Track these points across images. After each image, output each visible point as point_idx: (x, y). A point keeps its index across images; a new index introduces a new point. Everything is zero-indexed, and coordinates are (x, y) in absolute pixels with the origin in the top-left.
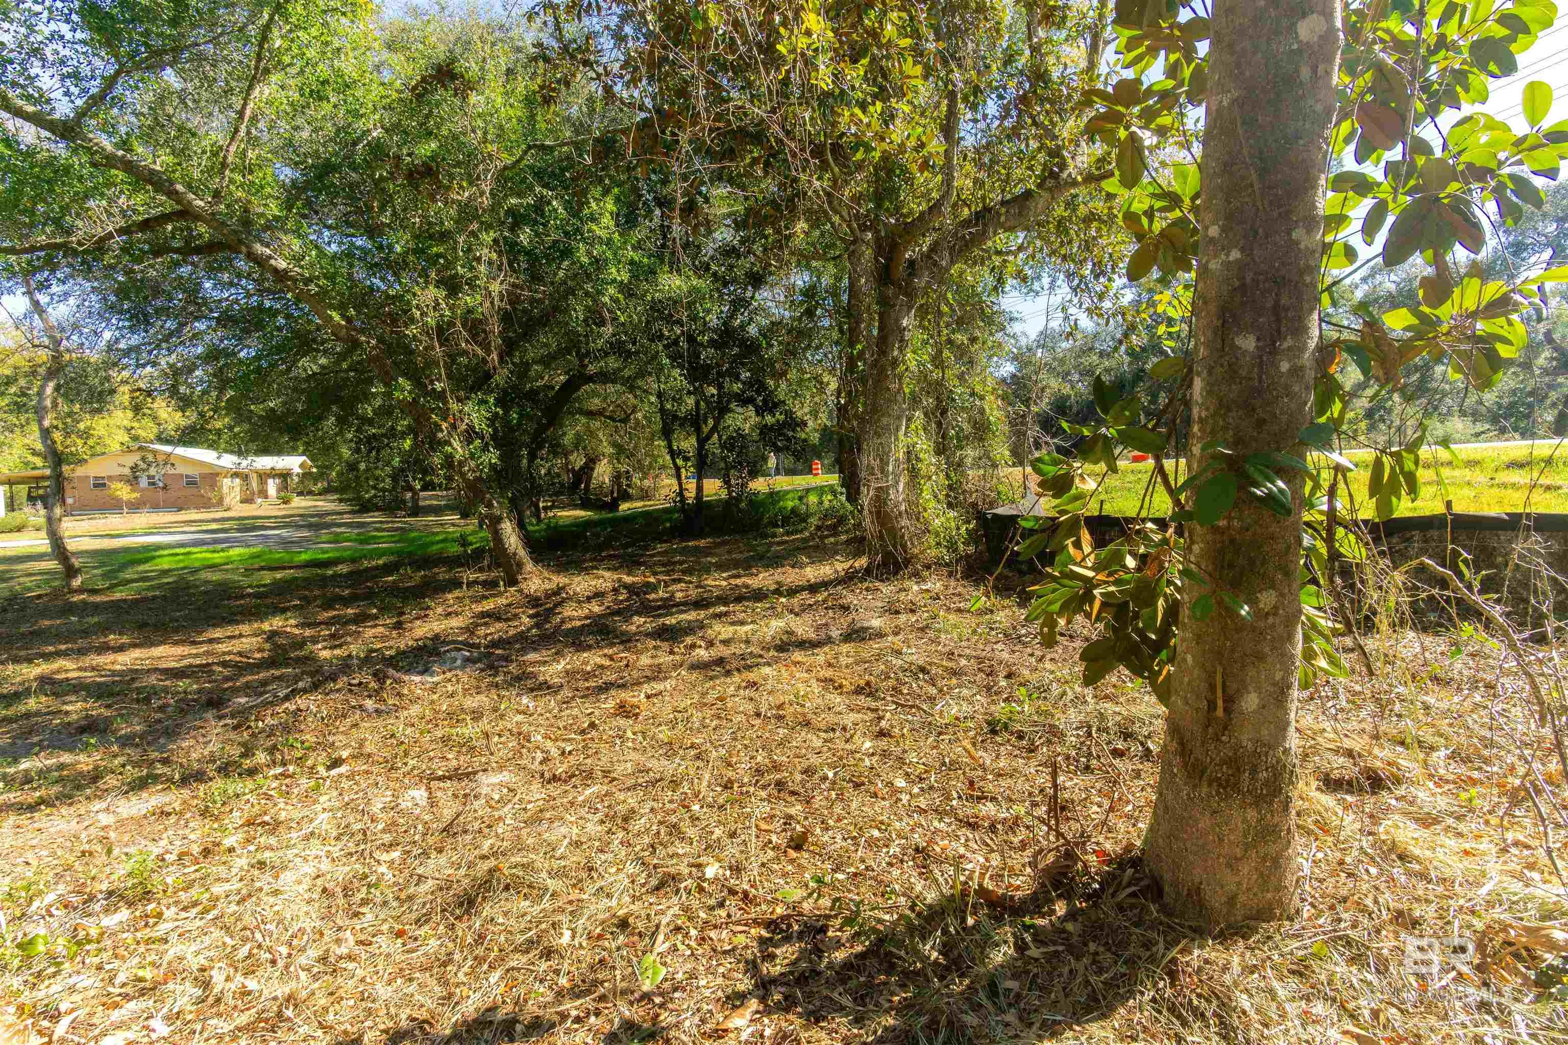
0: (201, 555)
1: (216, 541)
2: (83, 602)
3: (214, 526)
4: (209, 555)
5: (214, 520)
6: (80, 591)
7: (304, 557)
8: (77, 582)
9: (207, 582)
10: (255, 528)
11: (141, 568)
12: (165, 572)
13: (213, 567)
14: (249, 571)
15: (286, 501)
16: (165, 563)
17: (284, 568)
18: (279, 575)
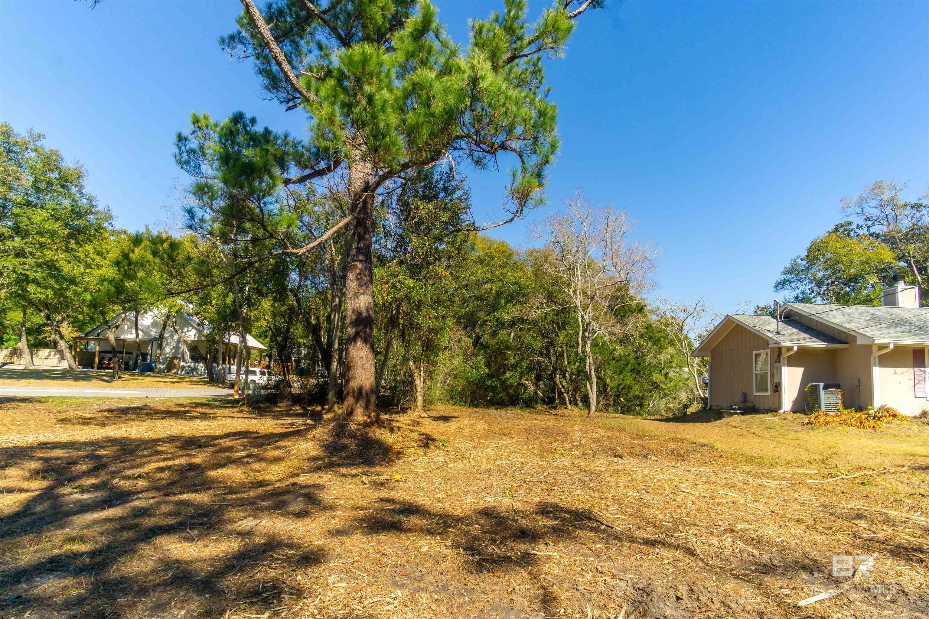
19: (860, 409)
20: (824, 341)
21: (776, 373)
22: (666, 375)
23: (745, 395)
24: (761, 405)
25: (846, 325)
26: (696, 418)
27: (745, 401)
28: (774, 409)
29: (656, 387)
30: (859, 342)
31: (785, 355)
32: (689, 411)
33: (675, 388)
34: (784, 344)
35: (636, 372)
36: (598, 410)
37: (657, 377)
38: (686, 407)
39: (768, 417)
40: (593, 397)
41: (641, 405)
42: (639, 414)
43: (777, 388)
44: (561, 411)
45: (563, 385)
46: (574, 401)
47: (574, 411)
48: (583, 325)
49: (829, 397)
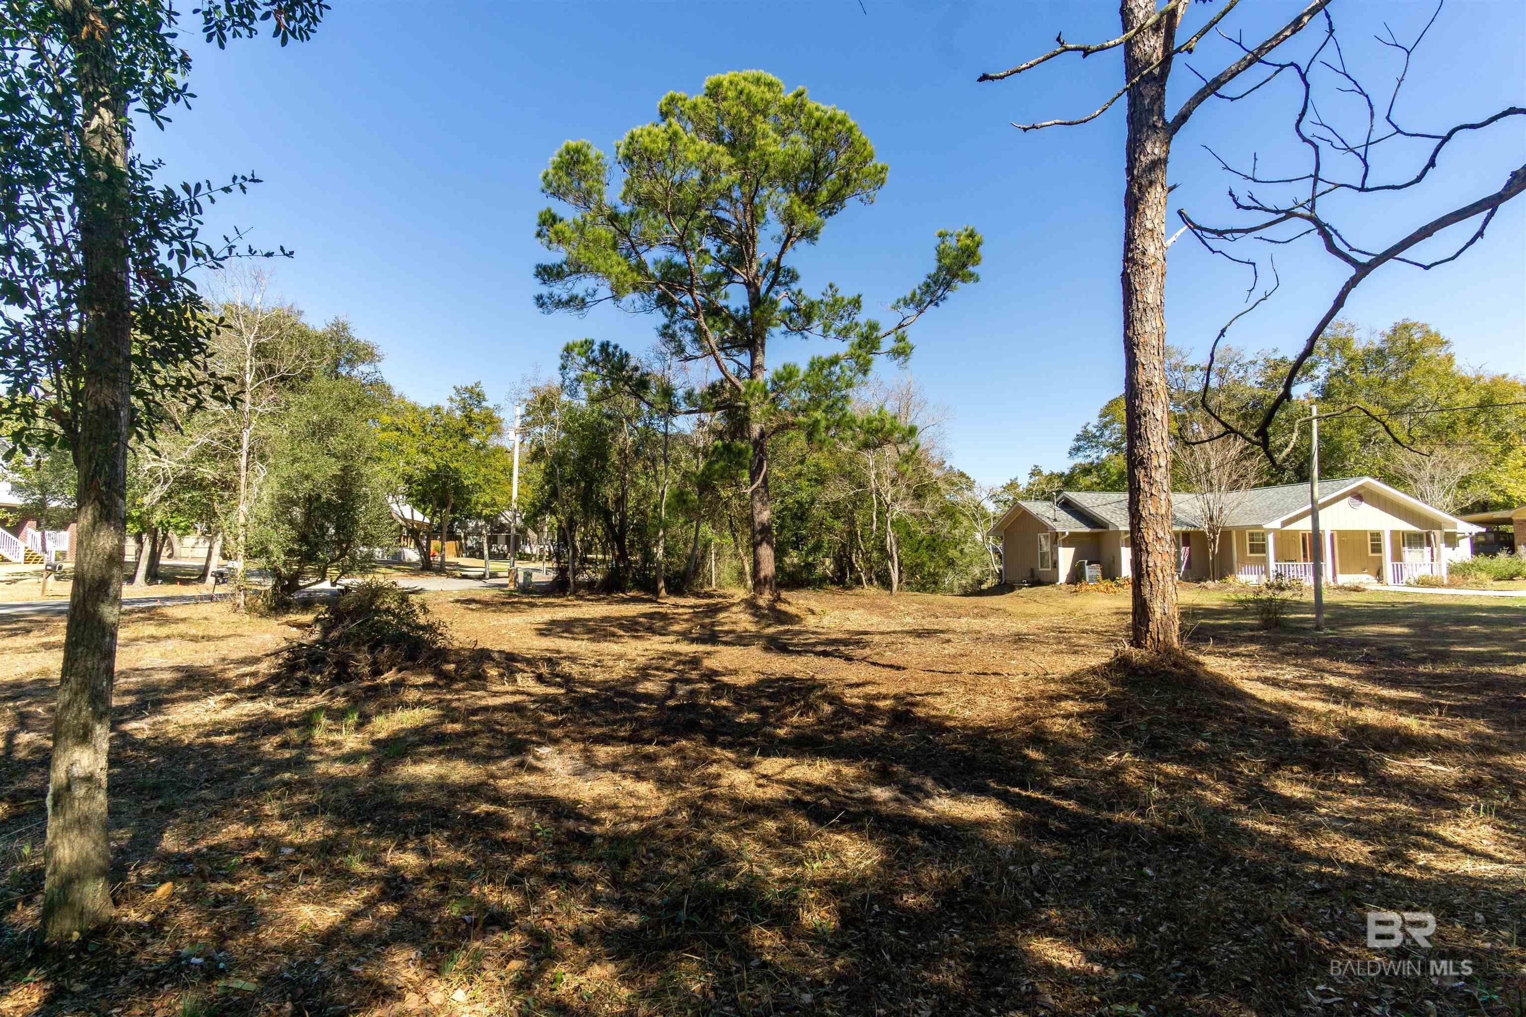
19: (1113, 579)
20: (1088, 526)
21: (1055, 552)
22: (961, 551)
23: (1032, 571)
24: (1045, 579)
25: (1104, 515)
26: (991, 592)
27: (1032, 575)
28: (1052, 581)
29: (951, 563)
30: (1111, 529)
31: (1061, 538)
32: (984, 587)
33: (971, 563)
34: (1059, 530)
35: (931, 548)
36: (900, 589)
37: (953, 553)
38: (981, 582)
39: (1048, 589)
40: (895, 576)
41: (935, 583)
42: (933, 592)
43: (1055, 564)
44: (858, 590)
45: (859, 564)
46: (870, 581)
47: (872, 591)
48: (880, 503)
49: (1092, 571)
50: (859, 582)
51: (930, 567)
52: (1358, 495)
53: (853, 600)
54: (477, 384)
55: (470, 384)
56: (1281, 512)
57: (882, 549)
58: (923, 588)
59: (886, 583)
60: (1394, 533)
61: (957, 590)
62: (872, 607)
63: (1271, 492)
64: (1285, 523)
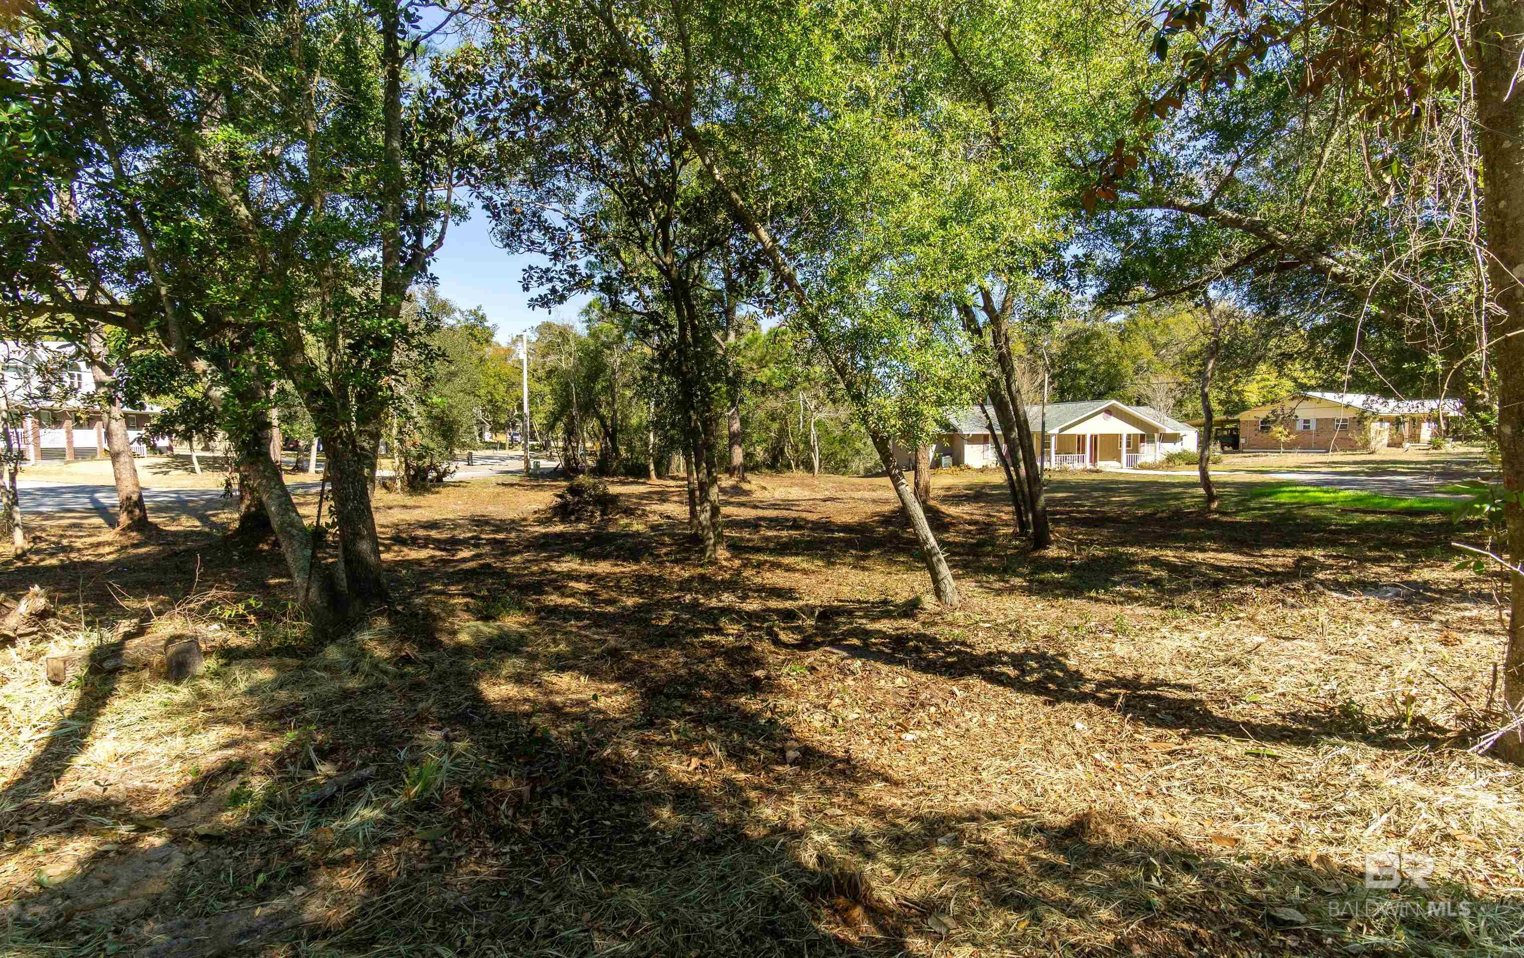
0: (1317, 494)
1: (1341, 483)
2: (1215, 520)
3: (1347, 469)
4: (1321, 495)
5: (1355, 463)
6: (1216, 511)
7: (1403, 504)
8: (1215, 505)
9: (1306, 516)
10: (1386, 472)
11: (1264, 500)
12: (1279, 505)
13: (1319, 504)
14: (1345, 512)
15: (1437, 447)
16: (1284, 498)
17: (1374, 512)
18: (1369, 518)
23: (910, 459)
29: (857, 452)
35: (843, 441)
36: (821, 472)
40: (816, 464)
41: (846, 467)
42: (844, 474)
44: (788, 474)
45: (788, 451)
46: (797, 466)
47: (799, 474)
48: (805, 409)
49: (946, 460)
50: (789, 467)
51: (841, 456)
52: (1109, 411)
53: (787, 482)
54: (479, 308)
55: (474, 307)
56: (1060, 422)
57: (807, 443)
58: (836, 471)
59: (809, 467)
60: (1129, 436)
61: (862, 473)
62: (803, 485)
63: (1063, 406)
64: (1062, 430)
